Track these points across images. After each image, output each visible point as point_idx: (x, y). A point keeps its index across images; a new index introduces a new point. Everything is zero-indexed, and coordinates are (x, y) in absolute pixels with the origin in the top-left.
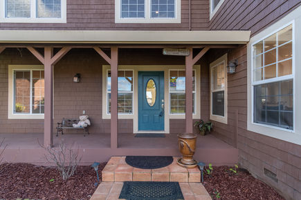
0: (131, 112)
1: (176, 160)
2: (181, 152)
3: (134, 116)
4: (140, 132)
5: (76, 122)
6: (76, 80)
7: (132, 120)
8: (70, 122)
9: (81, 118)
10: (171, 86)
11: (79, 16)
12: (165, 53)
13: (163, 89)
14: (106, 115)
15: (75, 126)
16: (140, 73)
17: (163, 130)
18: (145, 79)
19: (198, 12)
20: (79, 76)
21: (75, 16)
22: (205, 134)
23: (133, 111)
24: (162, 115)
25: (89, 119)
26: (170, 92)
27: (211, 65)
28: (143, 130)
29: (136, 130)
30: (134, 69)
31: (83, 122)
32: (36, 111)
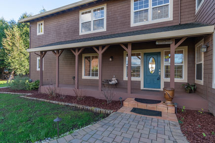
0: (140, 77)
1: (162, 102)
2: (165, 97)
3: (141, 79)
4: (145, 89)
5: (110, 81)
6: (111, 60)
7: (140, 82)
8: (108, 81)
9: (113, 79)
10: (165, 61)
11: (112, 26)
12: (157, 43)
13: (160, 63)
14: (125, 78)
15: (110, 83)
16: (145, 54)
17: (160, 88)
18: (148, 57)
19: (187, 10)
20: (112, 58)
21: (110, 27)
22: (190, 93)
23: (141, 76)
24: (159, 79)
25: (117, 80)
26: (164, 65)
27: (196, 45)
28: (147, 87)
29: (142, 87)
30: (141, 52)
31: (114, 81)
32: (93, 75)
